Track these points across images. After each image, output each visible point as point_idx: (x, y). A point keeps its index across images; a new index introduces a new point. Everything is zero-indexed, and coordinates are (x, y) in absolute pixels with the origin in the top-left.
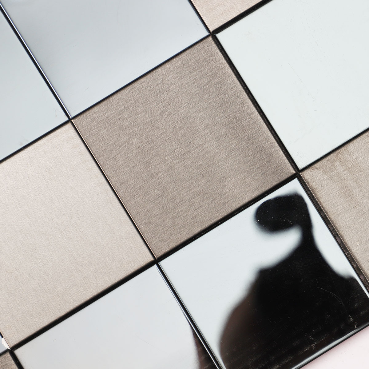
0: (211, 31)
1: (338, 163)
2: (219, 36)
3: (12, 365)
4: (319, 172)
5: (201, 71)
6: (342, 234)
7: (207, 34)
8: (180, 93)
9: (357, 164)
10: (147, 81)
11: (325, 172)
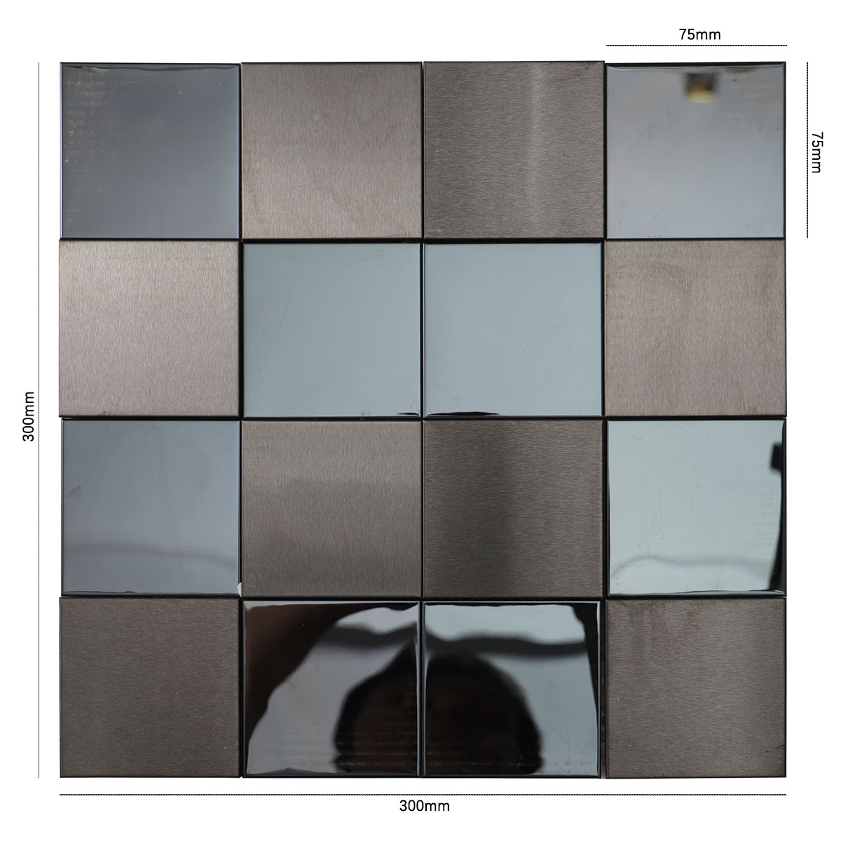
0: (606, 415)
1: (647, 612)
2: (611, 424)
3: (234, 613)
4: (625, 610)
5: (574, 448)
6: (610, 680)
7: (599, 414)
8: (540, 457)
9: (665, 624)
10: (516, 427)
11: (630, 614)
